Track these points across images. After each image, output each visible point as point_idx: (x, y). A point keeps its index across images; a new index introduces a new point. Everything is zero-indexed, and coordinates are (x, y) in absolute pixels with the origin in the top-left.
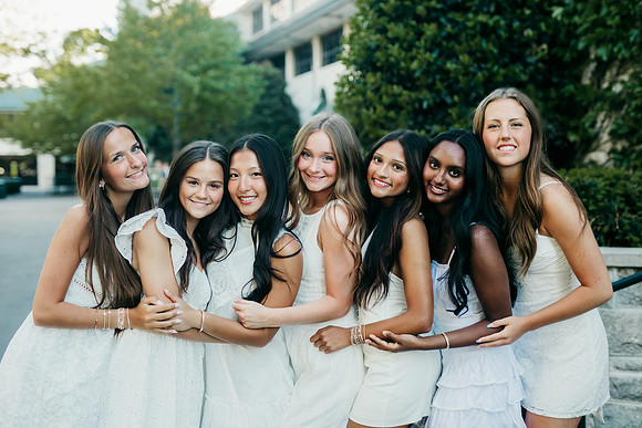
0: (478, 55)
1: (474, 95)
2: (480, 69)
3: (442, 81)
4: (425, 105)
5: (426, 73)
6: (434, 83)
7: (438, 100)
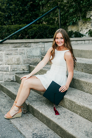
0: (17, 4)
1: (17, 13)
2: (17, 7)
3: (10, 10)
4: (6, 16)
5: (7, 9)
6: (8, 11)
7: (9, 15)
